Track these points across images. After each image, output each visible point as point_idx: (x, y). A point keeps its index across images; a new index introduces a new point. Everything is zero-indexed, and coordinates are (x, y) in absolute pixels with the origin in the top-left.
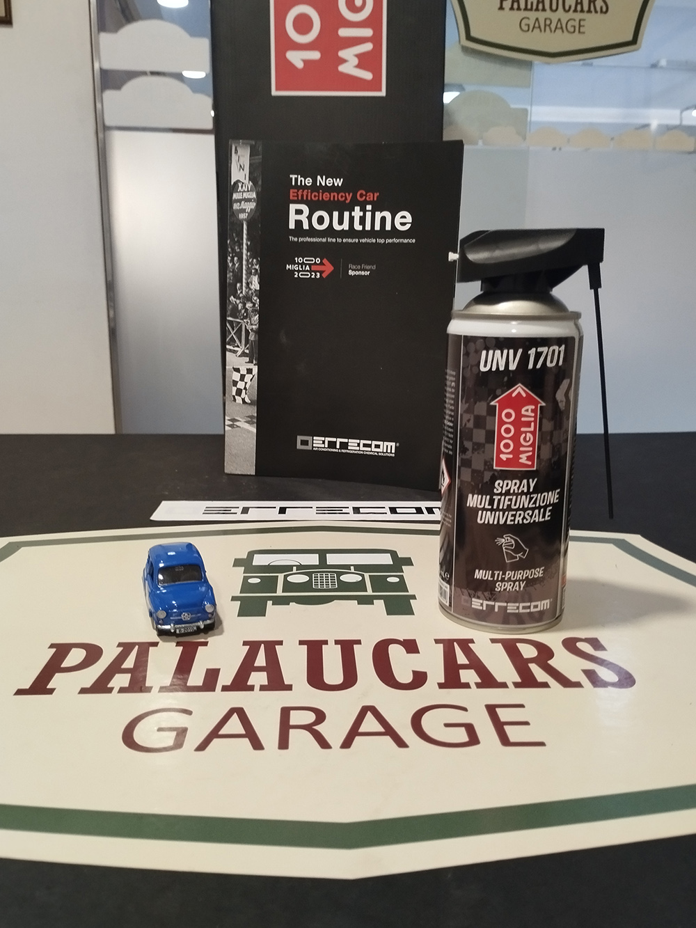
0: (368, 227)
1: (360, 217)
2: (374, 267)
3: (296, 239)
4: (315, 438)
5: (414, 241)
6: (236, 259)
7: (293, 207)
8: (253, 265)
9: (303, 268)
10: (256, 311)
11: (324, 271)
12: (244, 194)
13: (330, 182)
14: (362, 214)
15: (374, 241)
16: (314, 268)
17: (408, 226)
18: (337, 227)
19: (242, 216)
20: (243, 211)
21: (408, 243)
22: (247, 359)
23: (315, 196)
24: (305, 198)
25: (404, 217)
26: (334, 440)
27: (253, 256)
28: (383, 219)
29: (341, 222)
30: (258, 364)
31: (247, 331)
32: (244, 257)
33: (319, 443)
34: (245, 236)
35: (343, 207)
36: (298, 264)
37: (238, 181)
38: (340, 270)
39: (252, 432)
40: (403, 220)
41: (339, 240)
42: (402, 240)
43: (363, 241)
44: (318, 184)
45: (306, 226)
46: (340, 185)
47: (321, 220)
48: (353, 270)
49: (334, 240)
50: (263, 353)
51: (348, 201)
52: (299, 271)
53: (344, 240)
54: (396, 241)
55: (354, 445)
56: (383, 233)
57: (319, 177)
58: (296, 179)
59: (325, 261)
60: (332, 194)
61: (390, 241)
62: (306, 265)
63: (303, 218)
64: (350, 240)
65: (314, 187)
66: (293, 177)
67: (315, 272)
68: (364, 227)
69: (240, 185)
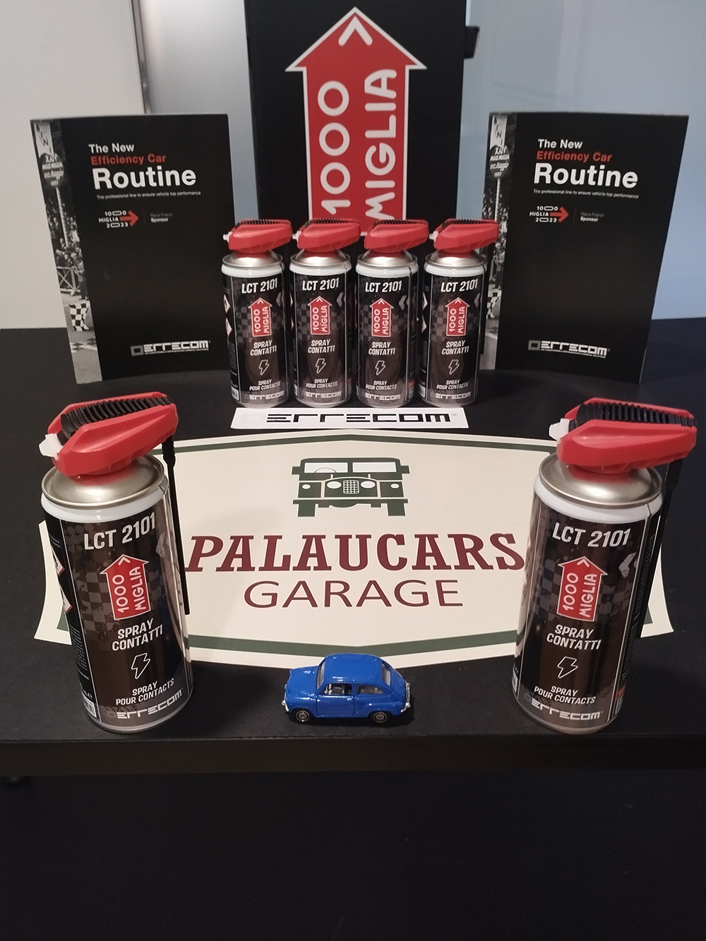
0: (600, 183)
1: (595, 175)
2: (602, 215)
3: (539, 192)
4: (543, 342)
5: (637, 197)
6: (490, 209)
7: (539, 166)
8: (503, 213)
9: (543, 214)
10: (503, 249)
11: (560, 217)
12: (500, 157)
13: (571, 145)
14: (596, 172)
15: (604, 194)
16: (552, 214)
17: (634, 185)
18: (574, 182)
19: (497, 174)
20: (498, 170)
21: (632, 198)
22: (494, 286)
23: (558, 157)
24: (549, 158)
25: (630, 177)
26: (558, 343)
27: (503, 206)
28: (613, 178)
29: (578, 178)
30: (502, 289)
31: (495, 265)
32: (497, 207)
33: (546, 345)
34: (498, 191)
35: (580, 166)
36: (540, 211)
37: (495, 146)
38: (574, 216)
39: (494, 340)
40: (630, 180)
41: (575, 193)
42: (627, 196)
43: (595, 194)
44: (561, 147)
45: (548, 181)
46: (580, 147)
47: (561, 176)
48: (584, 217)
49: (571, 193)
50: (506, 282)
51: (585, 161)
52: (539, 217)
53: (579, 193)
54: (621, 195)
55: (574, 348)
56: (612, 188)
57: (562, 141)
58: (543, 143)
59: (562, 209)
60: (572, 155)
61: (617, 195)
62: (546, 212)
63: (547, 175)
64: (584, 193)
65: (558, 150)
66: (541, 141)
67: (553, 218)
68: (597, 183)
69: (497, 149)
